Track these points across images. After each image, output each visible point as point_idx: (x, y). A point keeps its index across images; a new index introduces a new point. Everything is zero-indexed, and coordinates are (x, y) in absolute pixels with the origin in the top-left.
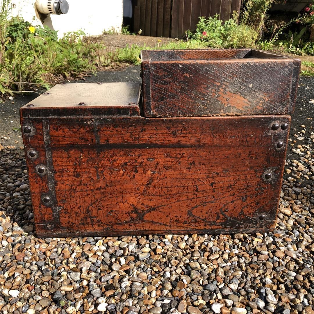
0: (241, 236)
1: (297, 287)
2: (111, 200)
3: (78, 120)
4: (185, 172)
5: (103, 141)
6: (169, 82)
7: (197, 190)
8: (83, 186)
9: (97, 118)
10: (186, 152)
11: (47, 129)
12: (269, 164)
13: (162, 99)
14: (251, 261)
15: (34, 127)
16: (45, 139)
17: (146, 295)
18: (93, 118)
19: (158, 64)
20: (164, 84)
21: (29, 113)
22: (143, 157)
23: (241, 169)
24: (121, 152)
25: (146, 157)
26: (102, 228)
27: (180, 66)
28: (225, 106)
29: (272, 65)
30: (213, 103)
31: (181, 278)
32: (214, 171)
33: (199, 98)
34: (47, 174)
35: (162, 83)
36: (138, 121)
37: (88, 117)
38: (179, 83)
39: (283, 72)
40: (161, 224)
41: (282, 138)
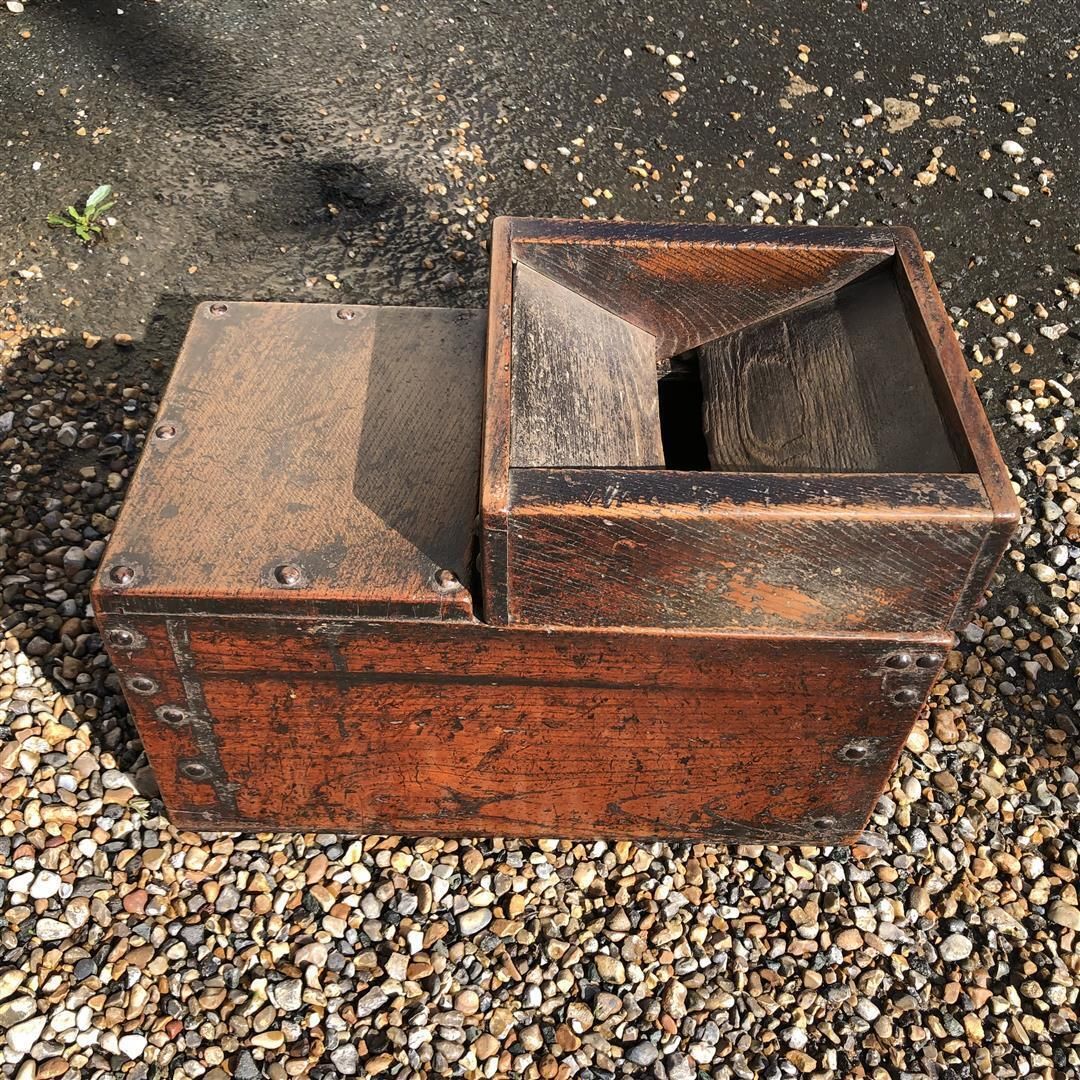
0: (757, 851)
1: (869, 1062)
2: (383, 776)
3: (277, 622)
4: (606, 733)
5: (357, 666)
6: (569, 558)
7: (639, 769)
8: (299, 750)
9: (337, 622)
10: (612, 697)
11: (183, 638)
12: (862, 729)
13: (544, 591)
14: (767, 954)
15: (140, 633)
16: (178, 658)
17: (474, 1072)
18: (325, 622)
19: (534, 516)
20: (554, 562)
21: (120, 605)
22: (480, 701)
23: (777, 736)
24: (413, 689)
25: (488, 701)
26: (359, 824)
27: (609, 523)
28: (747, 611)
29: (919, 529)
30: (707, 605)
31: (569, 1016)
32: (695, 736)
33: (663, 592)
34: (191, 724)
35: (544, 559)
36: (466, 631)
37: (308, 618)
38: (602, 560)
39: (950, 545)
40: (528, 823)
41: (916, 683)
